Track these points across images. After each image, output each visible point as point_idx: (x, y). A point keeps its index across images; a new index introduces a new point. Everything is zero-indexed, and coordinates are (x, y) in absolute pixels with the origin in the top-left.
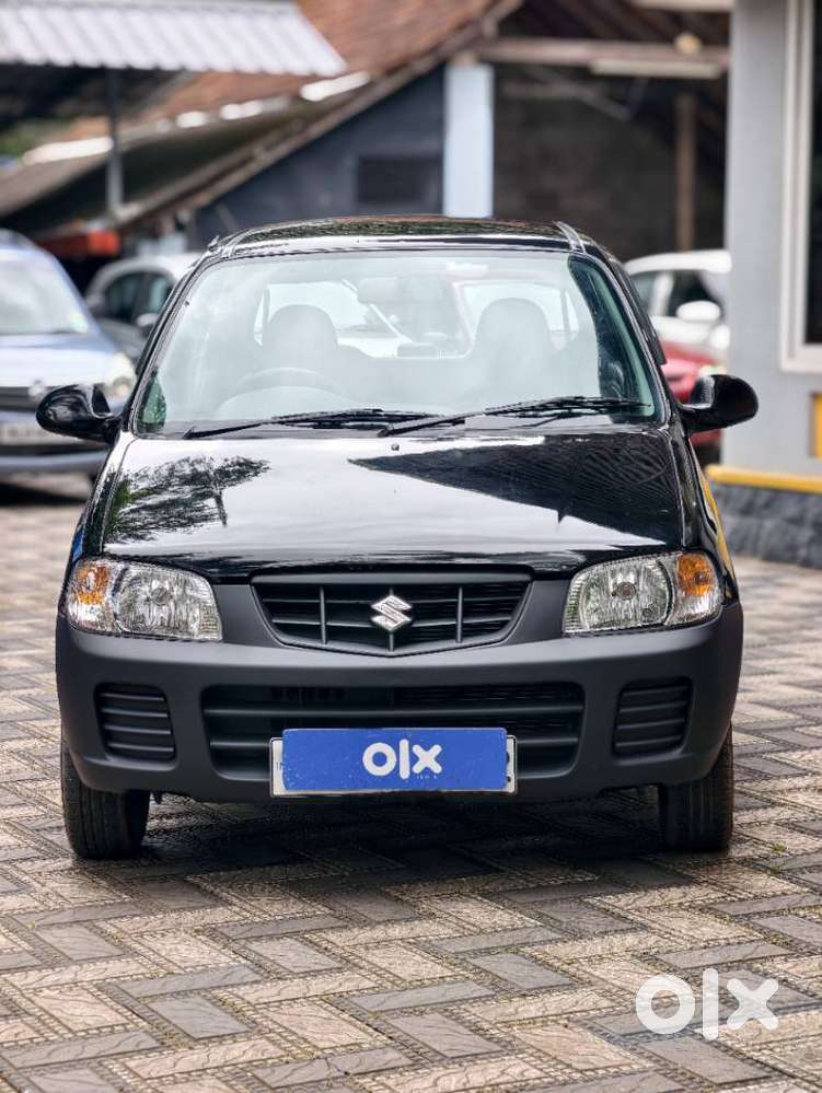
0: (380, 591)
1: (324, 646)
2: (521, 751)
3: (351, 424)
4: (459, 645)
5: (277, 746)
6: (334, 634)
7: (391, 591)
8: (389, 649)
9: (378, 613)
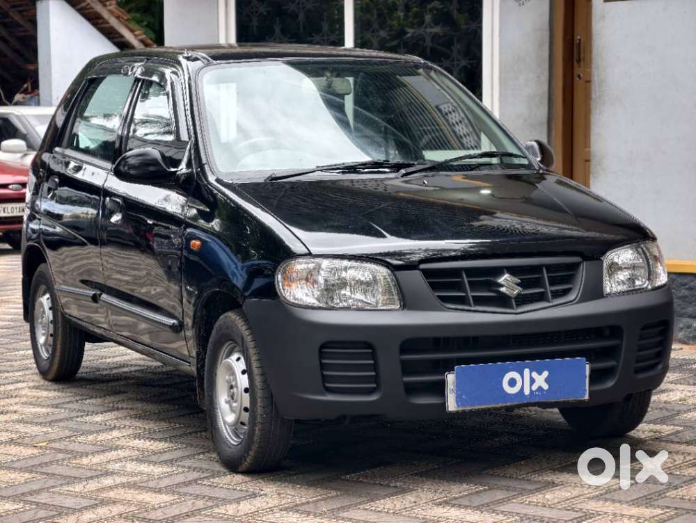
0: (499, 271)
1: (473, 308)
2: (592, 371)
3: (366, 170)
4: (551, 304)
5: (450, 378)
6: (479, 301)
7: (505, 271)
8: (514, 309)
9: (502, 286)
